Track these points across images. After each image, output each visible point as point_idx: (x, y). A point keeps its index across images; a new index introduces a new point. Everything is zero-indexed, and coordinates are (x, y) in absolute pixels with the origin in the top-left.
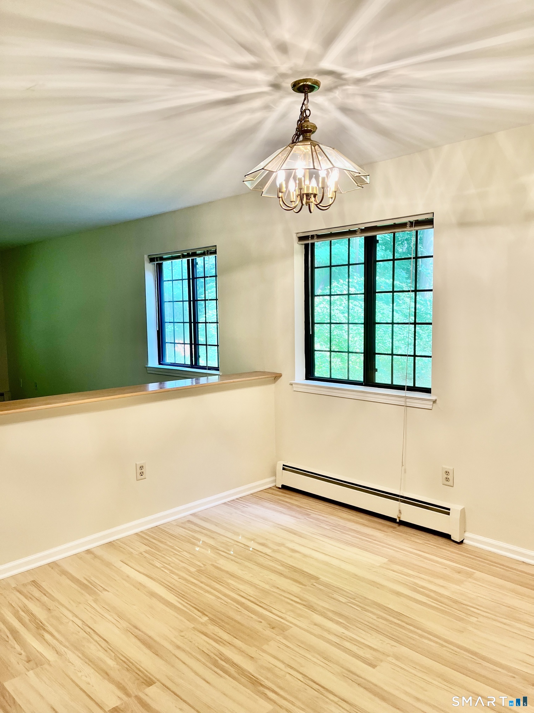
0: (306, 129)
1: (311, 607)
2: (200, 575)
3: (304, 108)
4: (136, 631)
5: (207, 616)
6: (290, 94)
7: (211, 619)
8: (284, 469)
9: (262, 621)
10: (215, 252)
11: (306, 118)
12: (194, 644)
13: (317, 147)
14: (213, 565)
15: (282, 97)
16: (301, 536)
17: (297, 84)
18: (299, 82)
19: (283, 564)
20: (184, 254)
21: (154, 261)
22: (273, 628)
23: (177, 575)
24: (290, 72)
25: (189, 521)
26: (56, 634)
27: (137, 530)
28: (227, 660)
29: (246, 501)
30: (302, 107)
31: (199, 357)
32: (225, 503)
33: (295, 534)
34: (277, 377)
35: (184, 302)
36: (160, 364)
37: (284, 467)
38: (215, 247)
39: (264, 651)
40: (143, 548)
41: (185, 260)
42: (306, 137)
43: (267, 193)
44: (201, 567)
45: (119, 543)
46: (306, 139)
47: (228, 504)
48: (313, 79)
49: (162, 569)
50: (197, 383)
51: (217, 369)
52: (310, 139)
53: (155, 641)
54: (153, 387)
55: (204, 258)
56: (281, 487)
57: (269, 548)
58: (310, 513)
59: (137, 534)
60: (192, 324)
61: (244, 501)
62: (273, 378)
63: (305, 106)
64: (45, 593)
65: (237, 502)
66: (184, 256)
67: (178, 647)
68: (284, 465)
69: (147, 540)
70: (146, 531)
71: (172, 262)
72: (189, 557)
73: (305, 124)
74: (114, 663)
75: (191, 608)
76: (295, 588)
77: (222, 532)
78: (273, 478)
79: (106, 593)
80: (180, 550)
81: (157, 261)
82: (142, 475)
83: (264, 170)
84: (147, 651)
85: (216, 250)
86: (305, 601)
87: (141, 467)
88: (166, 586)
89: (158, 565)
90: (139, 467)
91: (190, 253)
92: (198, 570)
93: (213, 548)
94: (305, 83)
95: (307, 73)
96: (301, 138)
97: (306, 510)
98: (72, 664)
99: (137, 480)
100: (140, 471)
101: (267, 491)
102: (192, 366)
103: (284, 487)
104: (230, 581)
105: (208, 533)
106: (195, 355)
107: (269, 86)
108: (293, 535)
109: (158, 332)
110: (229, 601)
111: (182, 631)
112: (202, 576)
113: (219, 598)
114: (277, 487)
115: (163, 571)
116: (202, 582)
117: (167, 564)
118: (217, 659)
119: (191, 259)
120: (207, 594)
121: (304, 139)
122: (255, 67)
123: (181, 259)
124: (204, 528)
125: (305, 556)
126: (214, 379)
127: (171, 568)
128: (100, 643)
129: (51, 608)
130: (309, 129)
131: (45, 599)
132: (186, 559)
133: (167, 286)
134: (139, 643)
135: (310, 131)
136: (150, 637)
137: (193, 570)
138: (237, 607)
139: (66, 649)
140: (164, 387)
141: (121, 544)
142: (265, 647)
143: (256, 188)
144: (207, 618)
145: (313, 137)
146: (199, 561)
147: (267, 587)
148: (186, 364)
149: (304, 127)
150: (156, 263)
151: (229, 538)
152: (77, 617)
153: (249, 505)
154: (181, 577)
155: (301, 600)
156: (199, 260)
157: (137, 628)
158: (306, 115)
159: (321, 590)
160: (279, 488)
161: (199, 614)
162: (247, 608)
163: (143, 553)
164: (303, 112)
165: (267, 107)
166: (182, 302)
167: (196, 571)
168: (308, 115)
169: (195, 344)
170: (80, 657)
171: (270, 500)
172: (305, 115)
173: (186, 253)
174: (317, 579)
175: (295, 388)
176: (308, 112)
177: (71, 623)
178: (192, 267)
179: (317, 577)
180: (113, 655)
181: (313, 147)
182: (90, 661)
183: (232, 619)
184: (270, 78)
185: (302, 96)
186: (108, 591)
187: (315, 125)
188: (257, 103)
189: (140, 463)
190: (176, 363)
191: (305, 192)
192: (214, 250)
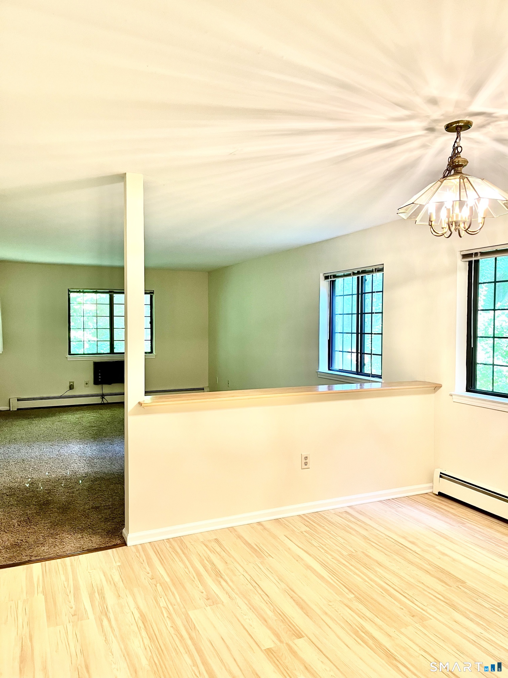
0: (457, 164)
1: (454, 607)
2: (351, 559)
3: (456, 145)
4: (293, 593)
5: (353, 594)
6: (444, 134)
7: (356, 597)
8: (441, 476)
9: (404, 608)
10: (381, 270)
11: (458, 154)
12: (340, 614)
13: (466, 180)
14: (363, 552)
15: (437, 137)
16: (451, 542)
17: (450, 126)
18: (452, 124)
19: (430, 564)
20: (355, 272)
21: (328, 279)
22: (413, 616)
23: (331, 555)
24: (442, 117)
25: (346, 512)
26: (230, 583)
27: (301, 513)
28: (367, 633)
29: (402, 502)
30: (454, 145)
31: (364, 365)
32: (380, 501)
33: (446, 539)
34: (437, 387)
35: (353, 315)
36: (329, 369)
37: (441, 474)
38: (382, 265)
39: (402, 633)
40: (304, 528)
41: (355, 277)
42: (457, 171)
43: (421, 221)
44: (353, 552)
45: (284, 521)
46: (457, 173)
47: (383, 502)
48: (464, 120)
49: (318, 547)
50: (361, 388)
51: (380, 377)
52: (462, 172)
53: (307, 605)
54: (323, 388)
55: (373, 275)
56: (438, 494)
57: (419, 547)
58: (465, 522)
59: (299, 516)
60: (359, 335)
61: (401, 502)
62: (434, 388)
63: (457, 143)
64: (224, 550)
65: (392, 501)
66: (354, 274)
67: (326, 613)
68: (441, 473)
69: (308, 522)
70: (307, 515)
71: (344, 279)
72: (343, 542)
73: (456, 160)
74: (272, 614)
75: (342, 586)
76: (440, 587)
77: (376, 526)
78: (430, 485)
79: (271, 558)
80: (336, 535)
81: (331, 278)
82: (306, 465)
83: (414, 204)
84: (299, 611)
85: (383, 268)
86: (448, 599)
87: (306, 458)
88: (321, 563)
89: (316, 544)
90: (304, 457)
91: (360, 271)
92: (350, 554)
93: (365, 538)
94: (457, 124)
95: (458, 116)
96: (453, 172)
97: (461, 519)
98: (240, 608)
99: (302, 469)
100: (305, 461)
101: (424, 496)
102: (357, 373)
103: (441, 494)
104: (378, 569)
105: (363, 525)
106: (360, 364)
107: (424, 130)
108: (445, 540)
109: (329, 341)
110: (375, 585)
111: (331, 602)
112: (353, 560)
113: (366, 581)
114: (433, 494)
115: (319, 549)
116: (352, 565)
117: (323, 545)
118: (358, 630)
119: (361, 276)
120: (355, 576)
121: (455, 173)
122: (410, 118)
123: (352, 277)
124: (359, 520)
125: (454, 560)
126: (376, 386)
127: (326, 549)
128: (263, 596)
129: (228, 562)
130: (460, 163)
131: (223, 554)
132: (340, 543)
133: (338, 301)
134: (293, 603)
135: (462, 166)
136: (303, 600)
137: (345, 553)
138: (381, 592)
139: (236, 596)
140: (333, 389)
141: (286, 522)
142: (403, 630)
143: (410, 217)
144: (353, 596)
145: (464, 170)
146: (351, 547)
147: (412, 580)
148: (352, 370)
149: (455, 162)
150: (330, 280)
151: (380, 532)
152: (247, 572)
153: (404, 506)
154: (334, 558)
155: (444, 597)
156: (368, 277)
157: (293, 591)
158: (458, 152)
159: (465, 593)
160: (436, 495)
161: (347, 591)
162: (391, 595)
163: (304, 533)
164: (455, 148)
165: (424, 146)
166: (351, 315)
167: (347, 555)
168: (460, 152)
169: (360, 352)
170: (246, 604)
171: (426, 505)
172: (456, 152)
173: (357, 272)
174: (464, 582)
175: (455, 399)
176: (459, 149)
177: (242, 576)
178: (361, 283)
179: (465, 582)
180: (272, 608)
181: (462, 180)
182: (253, 608)
183: (375, 601)
184: (425, 124)
185: (455, 134)
186: (273, 558)
187: (465, 160)
188: (415, 144)
189: (305, 454)
190: (343, 369)
191: (455, 220)
192: (381, 268)
